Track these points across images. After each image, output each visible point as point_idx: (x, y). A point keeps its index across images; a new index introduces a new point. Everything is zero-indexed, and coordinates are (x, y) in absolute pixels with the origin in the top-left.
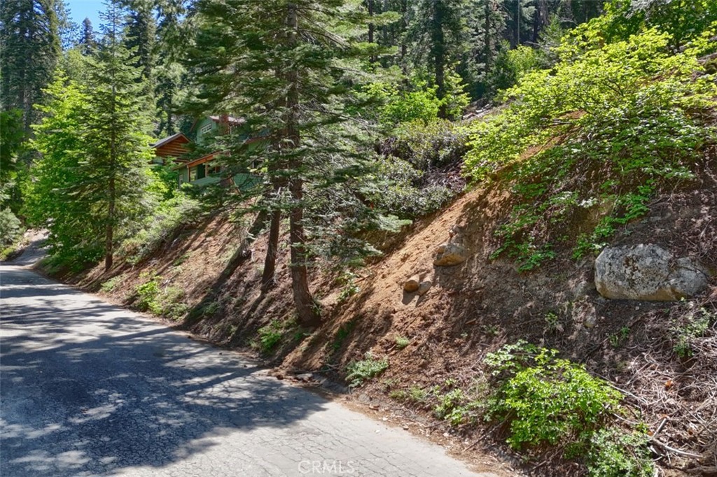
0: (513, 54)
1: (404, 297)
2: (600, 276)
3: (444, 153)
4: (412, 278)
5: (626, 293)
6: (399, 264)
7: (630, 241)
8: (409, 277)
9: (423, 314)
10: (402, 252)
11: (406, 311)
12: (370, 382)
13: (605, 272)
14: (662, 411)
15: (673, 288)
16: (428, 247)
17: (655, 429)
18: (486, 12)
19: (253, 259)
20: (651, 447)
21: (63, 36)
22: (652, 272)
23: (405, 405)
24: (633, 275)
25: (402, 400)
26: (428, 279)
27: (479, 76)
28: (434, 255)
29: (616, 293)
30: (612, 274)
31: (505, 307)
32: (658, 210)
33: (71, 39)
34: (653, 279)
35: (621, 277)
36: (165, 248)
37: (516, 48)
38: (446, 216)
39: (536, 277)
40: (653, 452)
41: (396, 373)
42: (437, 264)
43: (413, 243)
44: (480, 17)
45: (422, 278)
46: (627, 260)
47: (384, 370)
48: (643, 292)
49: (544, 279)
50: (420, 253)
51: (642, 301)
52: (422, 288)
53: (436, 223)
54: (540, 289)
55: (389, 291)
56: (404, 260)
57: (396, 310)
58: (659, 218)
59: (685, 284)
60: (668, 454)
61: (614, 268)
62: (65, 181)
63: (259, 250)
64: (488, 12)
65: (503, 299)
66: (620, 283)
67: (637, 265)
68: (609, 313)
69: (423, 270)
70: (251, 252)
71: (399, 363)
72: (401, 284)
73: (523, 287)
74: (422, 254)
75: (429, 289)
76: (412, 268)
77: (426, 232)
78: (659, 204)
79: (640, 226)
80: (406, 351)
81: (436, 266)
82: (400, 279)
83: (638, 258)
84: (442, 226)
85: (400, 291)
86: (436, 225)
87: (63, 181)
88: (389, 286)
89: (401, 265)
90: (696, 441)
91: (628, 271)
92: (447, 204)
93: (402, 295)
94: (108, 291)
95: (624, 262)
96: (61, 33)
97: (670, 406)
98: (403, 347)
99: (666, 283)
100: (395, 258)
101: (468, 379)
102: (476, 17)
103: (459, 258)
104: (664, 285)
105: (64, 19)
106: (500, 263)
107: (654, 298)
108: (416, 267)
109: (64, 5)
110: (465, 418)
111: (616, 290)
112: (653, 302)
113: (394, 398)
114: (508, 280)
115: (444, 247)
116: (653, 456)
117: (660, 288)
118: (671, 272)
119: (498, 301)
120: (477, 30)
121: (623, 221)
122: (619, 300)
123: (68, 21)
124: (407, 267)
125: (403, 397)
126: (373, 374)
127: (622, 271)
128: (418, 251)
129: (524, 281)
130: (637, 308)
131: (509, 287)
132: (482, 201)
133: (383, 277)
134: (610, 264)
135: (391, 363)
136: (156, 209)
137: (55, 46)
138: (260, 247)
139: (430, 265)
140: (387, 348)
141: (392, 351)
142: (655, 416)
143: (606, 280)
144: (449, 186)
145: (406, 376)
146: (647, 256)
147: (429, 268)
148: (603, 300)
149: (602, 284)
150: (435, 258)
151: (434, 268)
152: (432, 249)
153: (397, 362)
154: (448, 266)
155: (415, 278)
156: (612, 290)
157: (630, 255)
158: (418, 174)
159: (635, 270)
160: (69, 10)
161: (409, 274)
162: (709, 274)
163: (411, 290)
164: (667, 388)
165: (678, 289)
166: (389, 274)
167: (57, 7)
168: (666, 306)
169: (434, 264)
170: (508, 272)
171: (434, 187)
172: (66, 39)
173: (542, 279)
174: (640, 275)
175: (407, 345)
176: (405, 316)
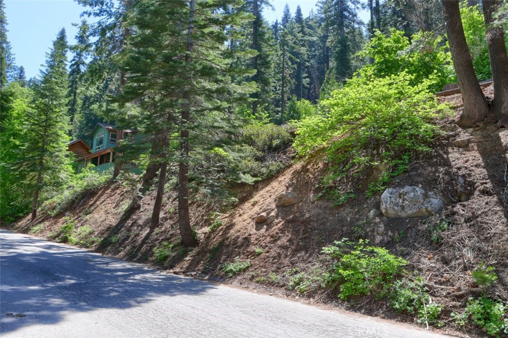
0: (299, 103)
1: (256, 226)
2: (384, 205)
3: (276, 142)
4: (261, 214)
5: (399, 214)
6: (250, 208)
7: (400, 185)
8: (259, 214)
9: (271, 234)
10: (252, 200)
11: (258, 234)
12: (239, 275)
13: (387, 202)
14: (428, 270)
15: (426, 209)
16: (270, 196)
17: (426, 279)
18: (282, 78)
19: (142, 209)
20: (426, 288)
21: (8, 74)
22: (414, 201)
23: (266, 285)
24: (403, 203)
25: (264, 282)
26: (273, 214)
27: (277, 116)
28: (275, 200)
29: (393, 214)
30: (391, 203)
31: (326, 227)
32: (414, 169)
33: (14, 76)
34: (415, 205)
35: (397, 205)
36: (75, 205)
37: (300, 100)
38: (281, 179)
39: (344, 209)
40: (427, 290)
41: (256, 269)
42: (278, 205)
43: (259, 195)
44: (279, 80)
45: (268, 214)
46: (400, 195)
47: (248, 267)
48: (410, 212)
49: (349, 210)
50: (265, 200)
51: (409, 218)
52: (269, 219)
53: (274, 183)
54: (347, 216)
55: (245, 223)
56: (253, 205)
57: (251, 233)
58: (415, 173)
59: (433, 206)
60: (435, 290)
61: (393, 199)
62: (8, 160)
63: (146, 204)
64: (283, 78)
65: (324, 222)
66: (396, 208)
67: (406, 197)
68: (391, 225)
69: (269, 209)
70: (140, 205)
71: (258, 263)
72: (254, 219)
73: (337, 215)
74: (267, 201)
75: (274, 220)
76: (260, 209)
77: (268, 188)
78: (414, 165)
79: (405, 177)
80: (262, 256)
81: (277, 206)
82: (253, 216)
83: (406, 193)
84: (279, 184)
85: (253, 223)
86: (275, 184)
87: (6, 160)
88: (245, 220)
89: (252, 208)
90: (449, 282)
91: (401, 201)
92: (280, 172)
93: (255, 226)
94: (35, 232)
95: (398, 196)
96: (7, 72)
97: (432, 267)
98: (259, 254)
99: (422, 206)
100: (247, 205)
101: (307, 267)
102: (276, 80)
103: (293, 201)
104: (421, 207)
105: (11, 63)
106: (320, 203)
107: (416, 215)
108: (263, 208)
109: (12, 55)
110: (308, 288)
111: (394, 213)
112: (416, 217)
113: (257, 282)
114: (327, 212)
115: (283, 194)
116: (427, 291)
117: (419, 209)
118: (425, 200)
119: (321, 224)
120: (276, 88)
121: (395, 174)
122: (396, 218)
123: (13, 64)
124: (256, 209)
125: (264, 280)
126: (240, 270)
127: (397, 201)
128: (263, 199)
129: (337, 212)
130: (407, 221)
131: (328, 216)
132: (304, 169)
133: (240, 215)
134: (390, 197)
135: (252, 263)
136: (69, 180)
137: (3, 79)
138: (146, 202)
139: (274, 206)
140: (248, 256)
141: (252, 257)
142: (425, 273)
143: (388, 206)
144: (281, 162)
145: (264, 270)
146: (411, 192)
147: (273, 208)
148: (386, 219)
149: (386, 209)
150: (277, 202)
151: (276, 208)
152: (273, 197)
153: (256, 262)
154: (286, 206)
155: (264, 214)
156: (391, 213)
157: (401, 191)
158: (259, 154)
159: (404, 200)
160: (15, 58)
161: (259, 212)
162: (445, 201)
163: (261, 222)
164: (429, 259)
165: (429, 209)
166: (244, 214)
167: (7, 55)
168: (423, 218)
169: (276, 206)
170: (326, 207)
171: (270, 162)
172: (10, 75)
173: (348, 210)
174: (407, 203)
175: (262, 253)
176: (258, 237)
